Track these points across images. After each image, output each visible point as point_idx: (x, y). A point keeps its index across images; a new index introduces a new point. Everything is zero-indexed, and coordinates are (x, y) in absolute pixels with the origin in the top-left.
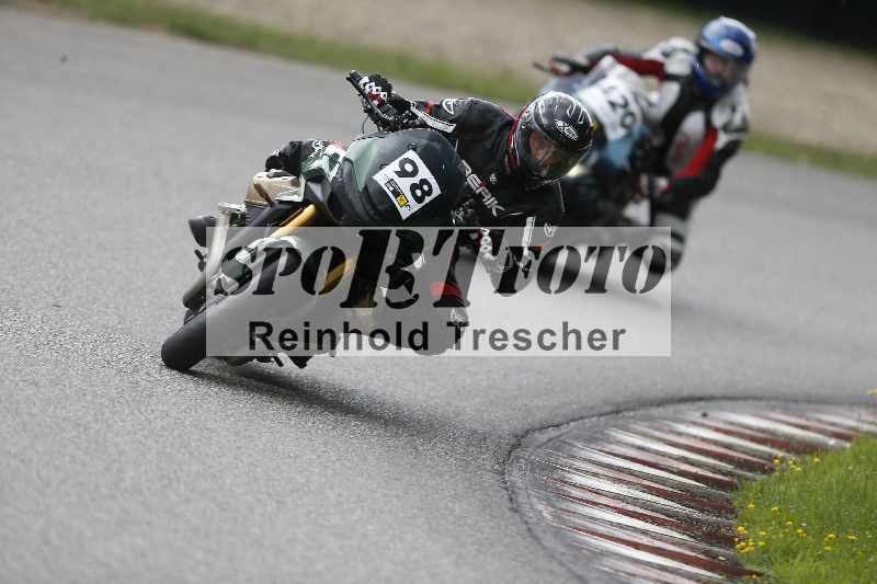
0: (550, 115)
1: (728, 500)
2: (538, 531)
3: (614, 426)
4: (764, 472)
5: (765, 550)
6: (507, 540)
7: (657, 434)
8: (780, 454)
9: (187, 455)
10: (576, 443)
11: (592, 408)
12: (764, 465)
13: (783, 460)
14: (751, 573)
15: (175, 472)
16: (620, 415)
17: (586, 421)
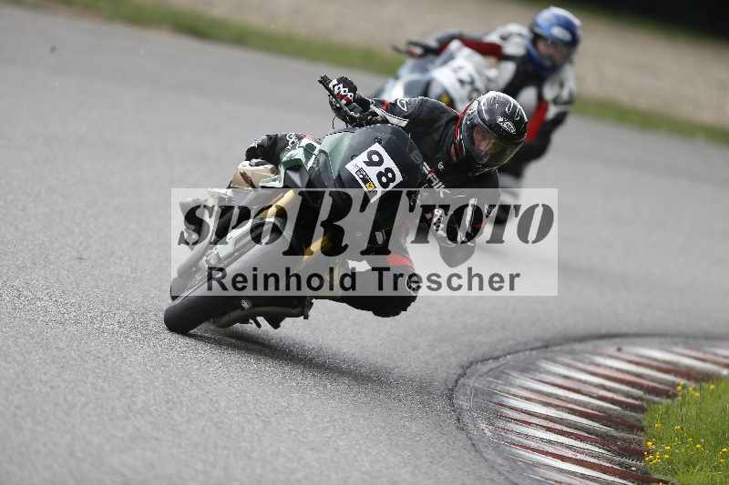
0: (490, 111)
1: (639, 420)
2: (481, 446)
3: (545, 359)
4: (669, 397)
5: (670, 462)
6: (455, 454)
7: (580, 365)
8: (682, 382)
9: (189, 382)
10: (511, 373)
11: (526, 344)
12: (668, 391)
13: (684, 387)
14: (659, 481)
15: (179, 397)
16: (549, 349)
17: (521, 354)
